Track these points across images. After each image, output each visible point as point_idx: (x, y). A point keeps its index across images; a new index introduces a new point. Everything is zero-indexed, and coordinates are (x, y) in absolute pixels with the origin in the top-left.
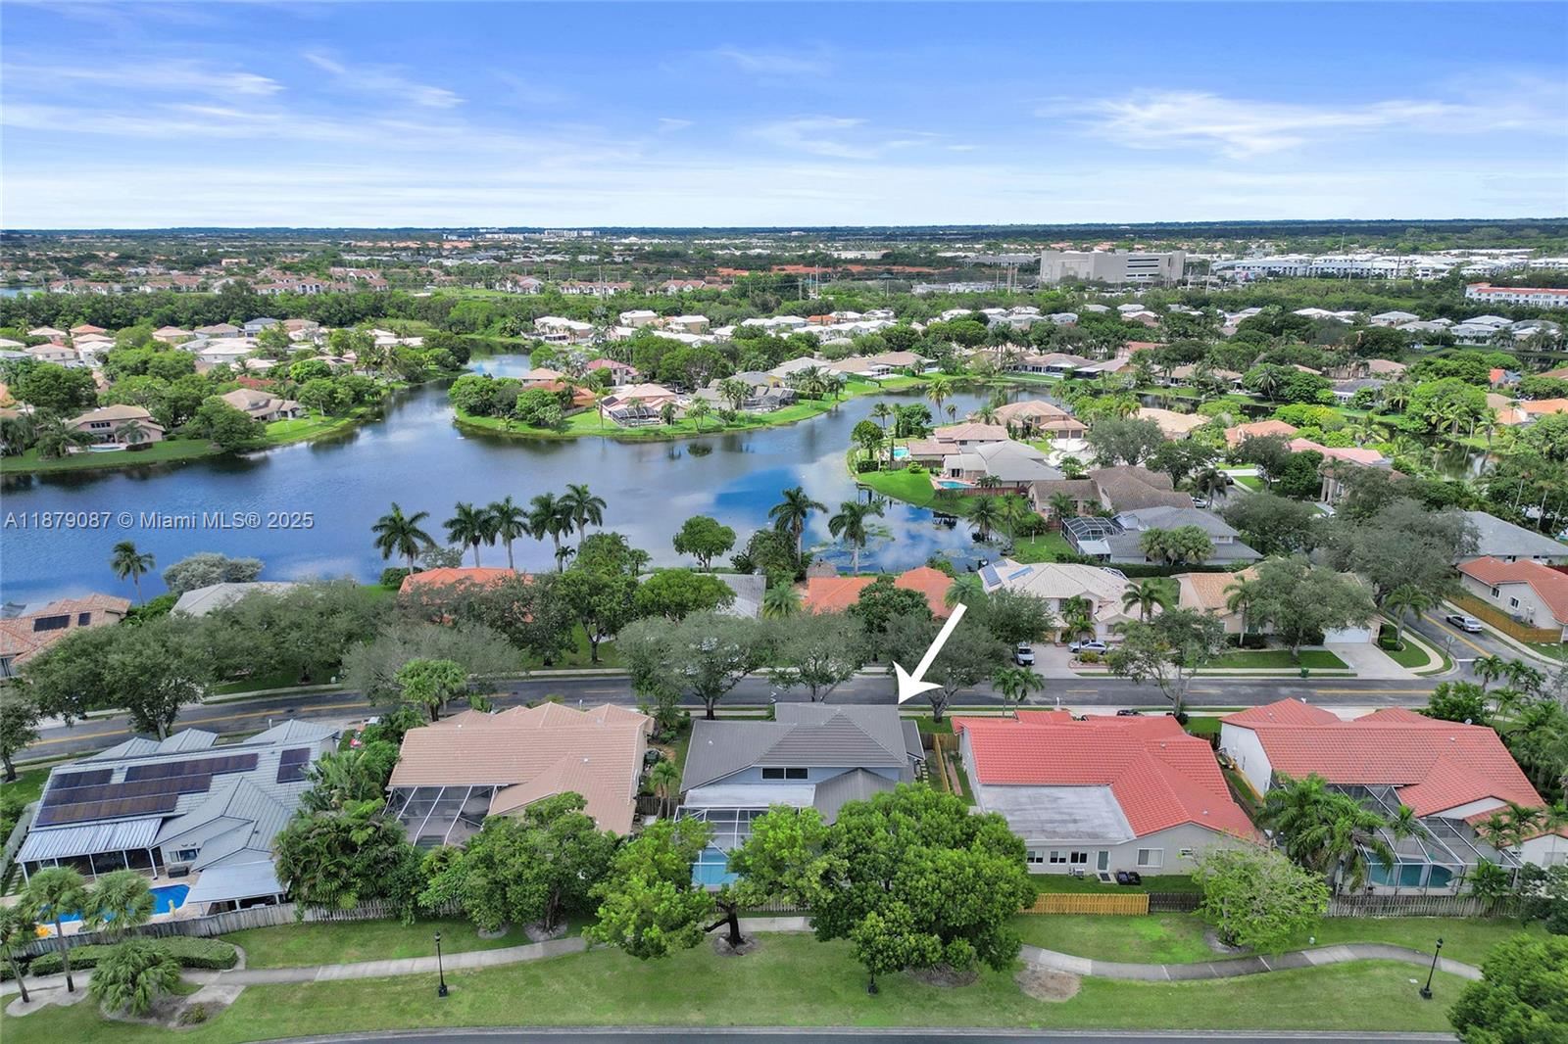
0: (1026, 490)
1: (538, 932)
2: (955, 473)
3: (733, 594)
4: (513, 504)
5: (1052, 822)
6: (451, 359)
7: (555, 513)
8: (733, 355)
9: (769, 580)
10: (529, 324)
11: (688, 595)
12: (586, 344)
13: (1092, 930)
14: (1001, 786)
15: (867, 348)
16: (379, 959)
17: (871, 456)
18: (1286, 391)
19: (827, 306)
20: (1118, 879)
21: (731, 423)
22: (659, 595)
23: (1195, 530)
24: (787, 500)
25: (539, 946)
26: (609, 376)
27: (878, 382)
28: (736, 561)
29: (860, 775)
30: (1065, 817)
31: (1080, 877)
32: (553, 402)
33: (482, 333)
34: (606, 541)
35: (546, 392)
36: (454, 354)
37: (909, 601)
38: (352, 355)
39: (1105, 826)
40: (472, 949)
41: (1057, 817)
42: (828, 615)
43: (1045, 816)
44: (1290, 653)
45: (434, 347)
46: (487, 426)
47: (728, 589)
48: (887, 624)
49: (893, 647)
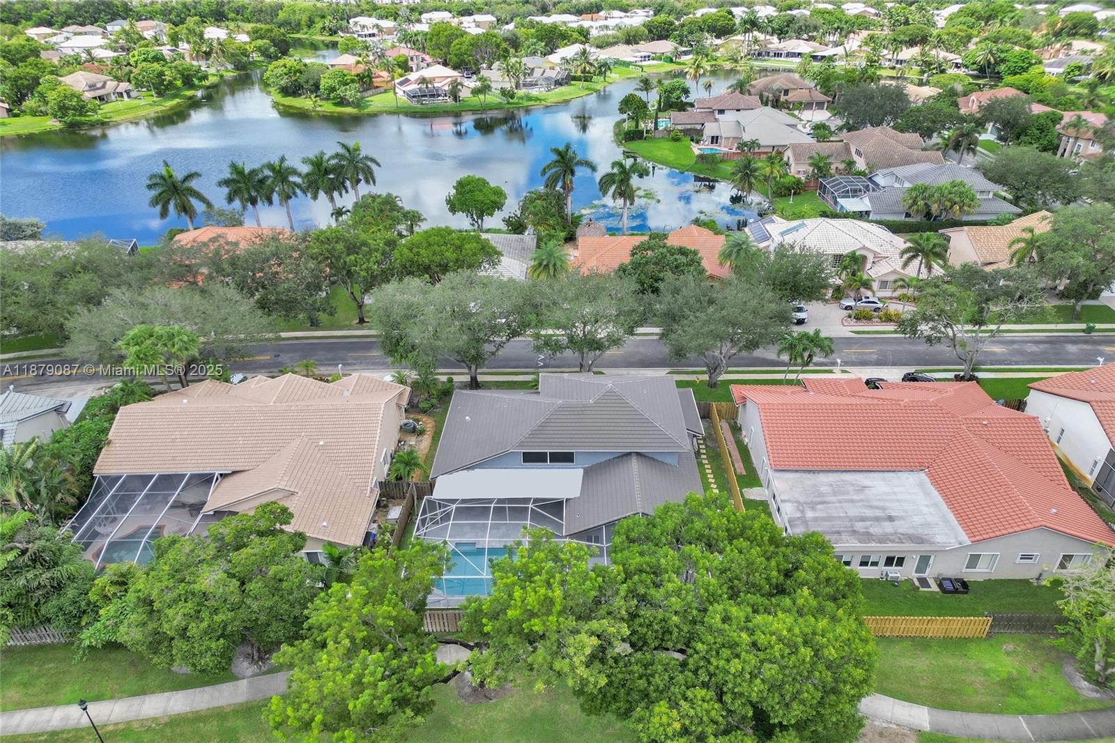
0: (780, 153)
1: (246, 664)
2: (715, 140)
3: (499, 254)
4: (287, 164)
5: (863, 519)
6: (272, 49)
7: (327, 172)
8: (515, 43)
9: (539, 240)
10: (344, 23)
11: (448, 254)
12: (391, 39)
13: (922, 663)
14: (797, 471)
15: (631, 39)
16: (43, 704)
17: (637, 126)
18: (1002, 67)
19: (596, 7)
20: (940, 586)
21: (511, 101)
22: (418, 254)
23: (962, 184)
24: (555, 157)
25: (243, 684)
26: (406, 62)
27: (641, 67)
28: (508, 222)
29: (634, 463)
30: (879, 513)
31: (894, 583)
32: (353, 81)
33: (306, 33)
34: (378, 200)
35: (346, 72)
36: (275, 46)
37: (683, 259)
38: (186, 46)
39: (928, 525)
40: (162, 689)
41: (869, 513)
42: (597, 275)
43: (854, 511)
44: (1073, 308)
45: (257, 38)
46: (298, 105)
47: (494, 249)
48: (661, 285)
49: (669, 310)
